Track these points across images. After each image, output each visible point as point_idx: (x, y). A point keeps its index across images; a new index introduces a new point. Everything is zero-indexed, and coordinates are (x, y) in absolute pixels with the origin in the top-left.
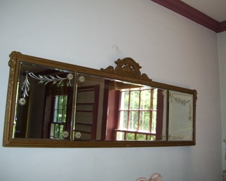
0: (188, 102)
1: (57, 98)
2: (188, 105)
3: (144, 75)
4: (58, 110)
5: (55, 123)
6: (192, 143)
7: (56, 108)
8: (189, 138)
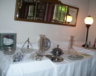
0: (75, 12)
1: (30, 6)
2: (75, 13)
3: (60, 1)
4: (30, 11)
5: (29, 16)
6: (75, 26)
7: (29, 10)
8: (74, 24)
